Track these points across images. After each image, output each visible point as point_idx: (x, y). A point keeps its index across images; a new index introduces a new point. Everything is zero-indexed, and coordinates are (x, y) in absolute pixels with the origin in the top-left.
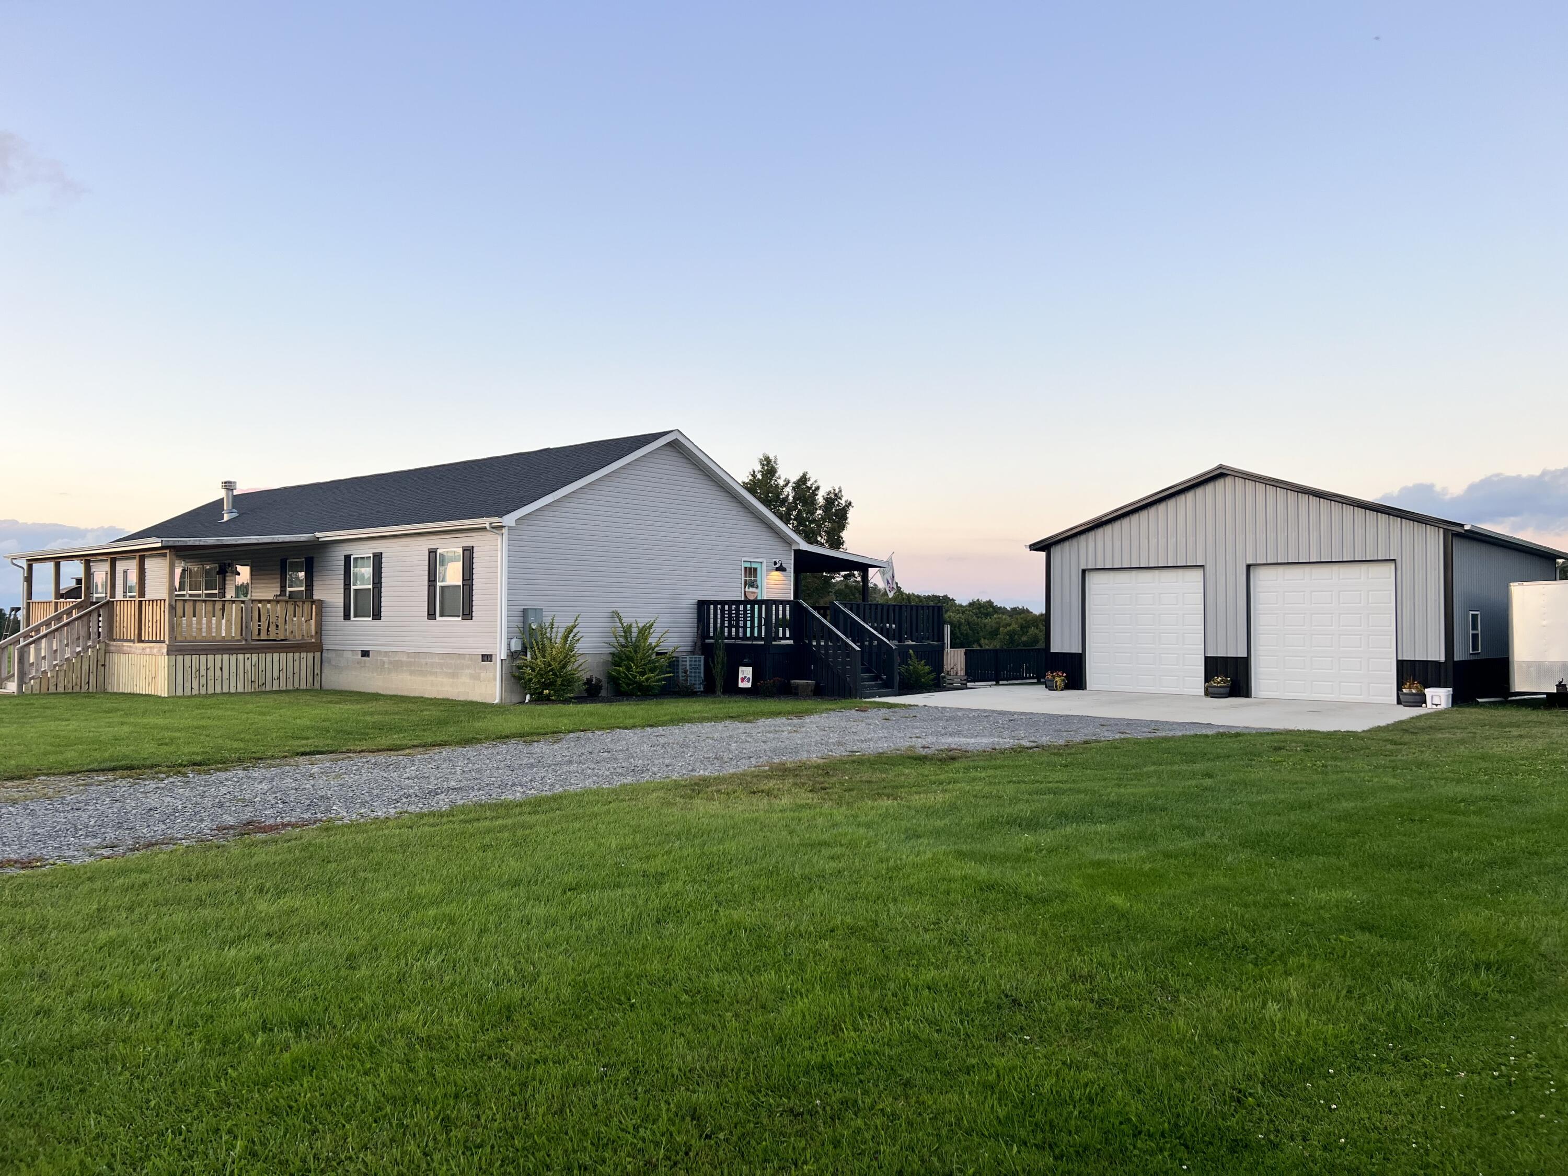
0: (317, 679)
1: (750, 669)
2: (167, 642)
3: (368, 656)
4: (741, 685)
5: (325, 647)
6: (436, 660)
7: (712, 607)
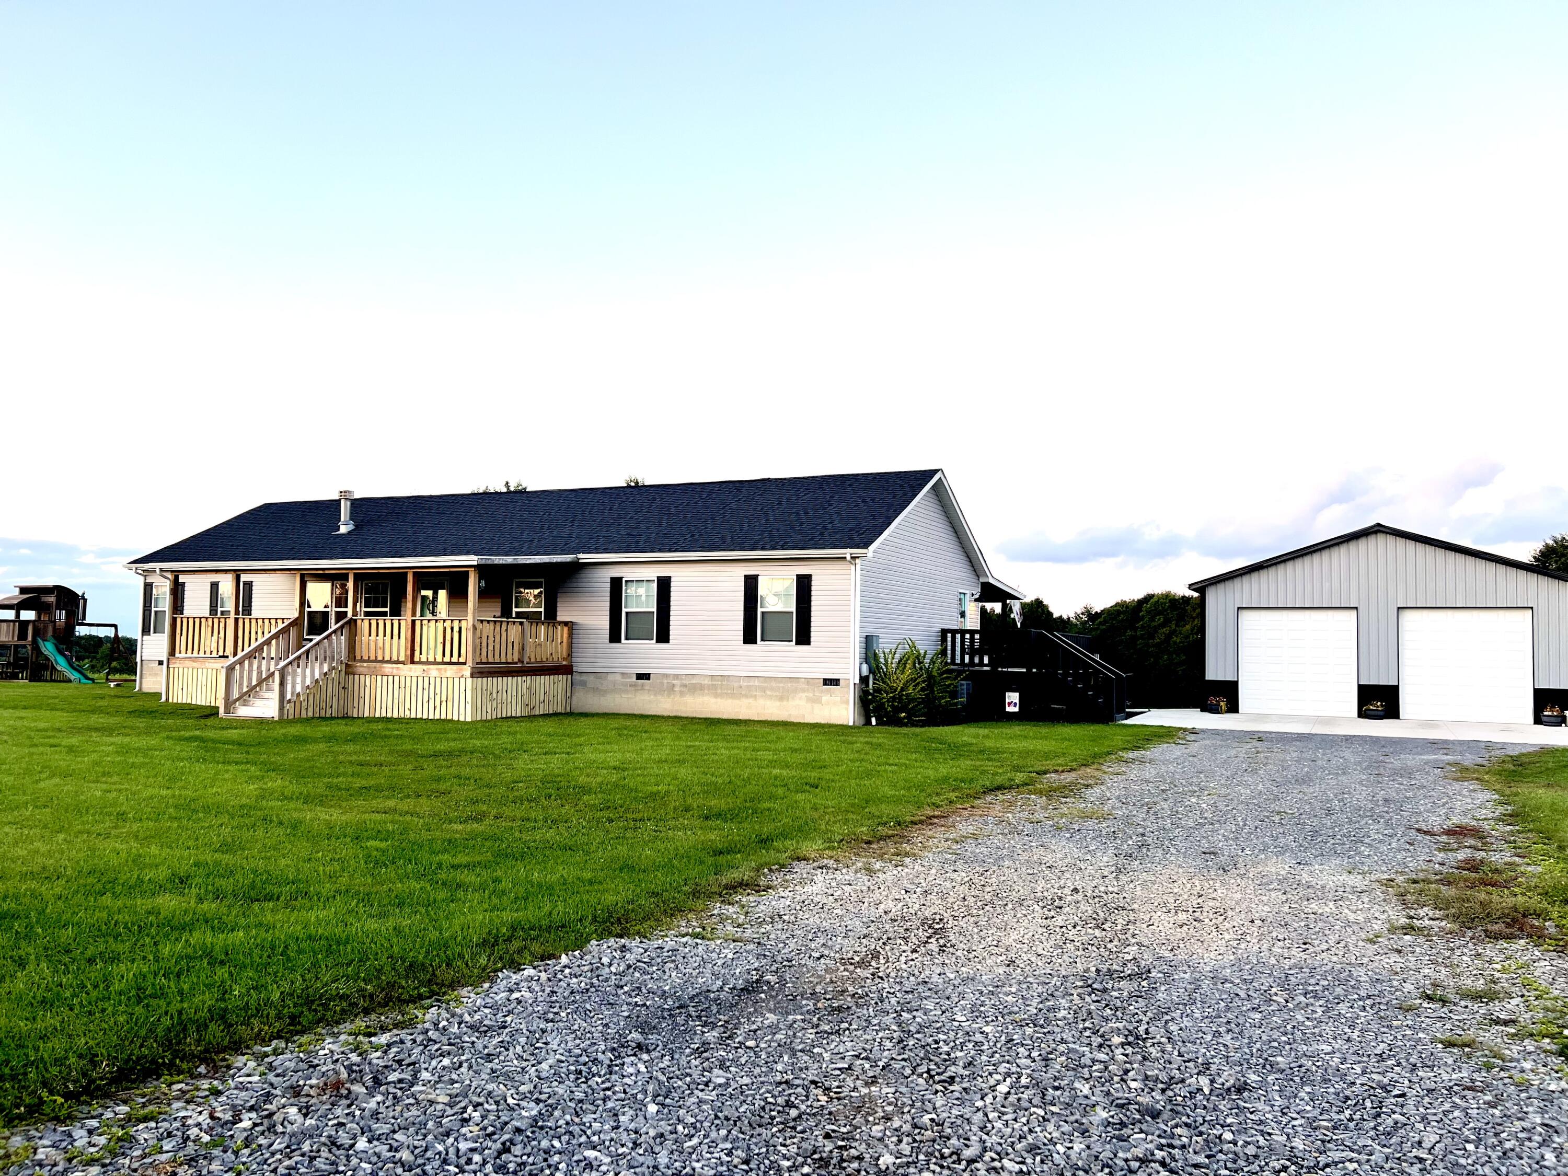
0: (569, 701)
1: (1017, 694)
2: (470, 663)
3: (649, 679)
4: (1009, 709)
5: (575, 669)
6: (757, 683)
7: (949, 635)
